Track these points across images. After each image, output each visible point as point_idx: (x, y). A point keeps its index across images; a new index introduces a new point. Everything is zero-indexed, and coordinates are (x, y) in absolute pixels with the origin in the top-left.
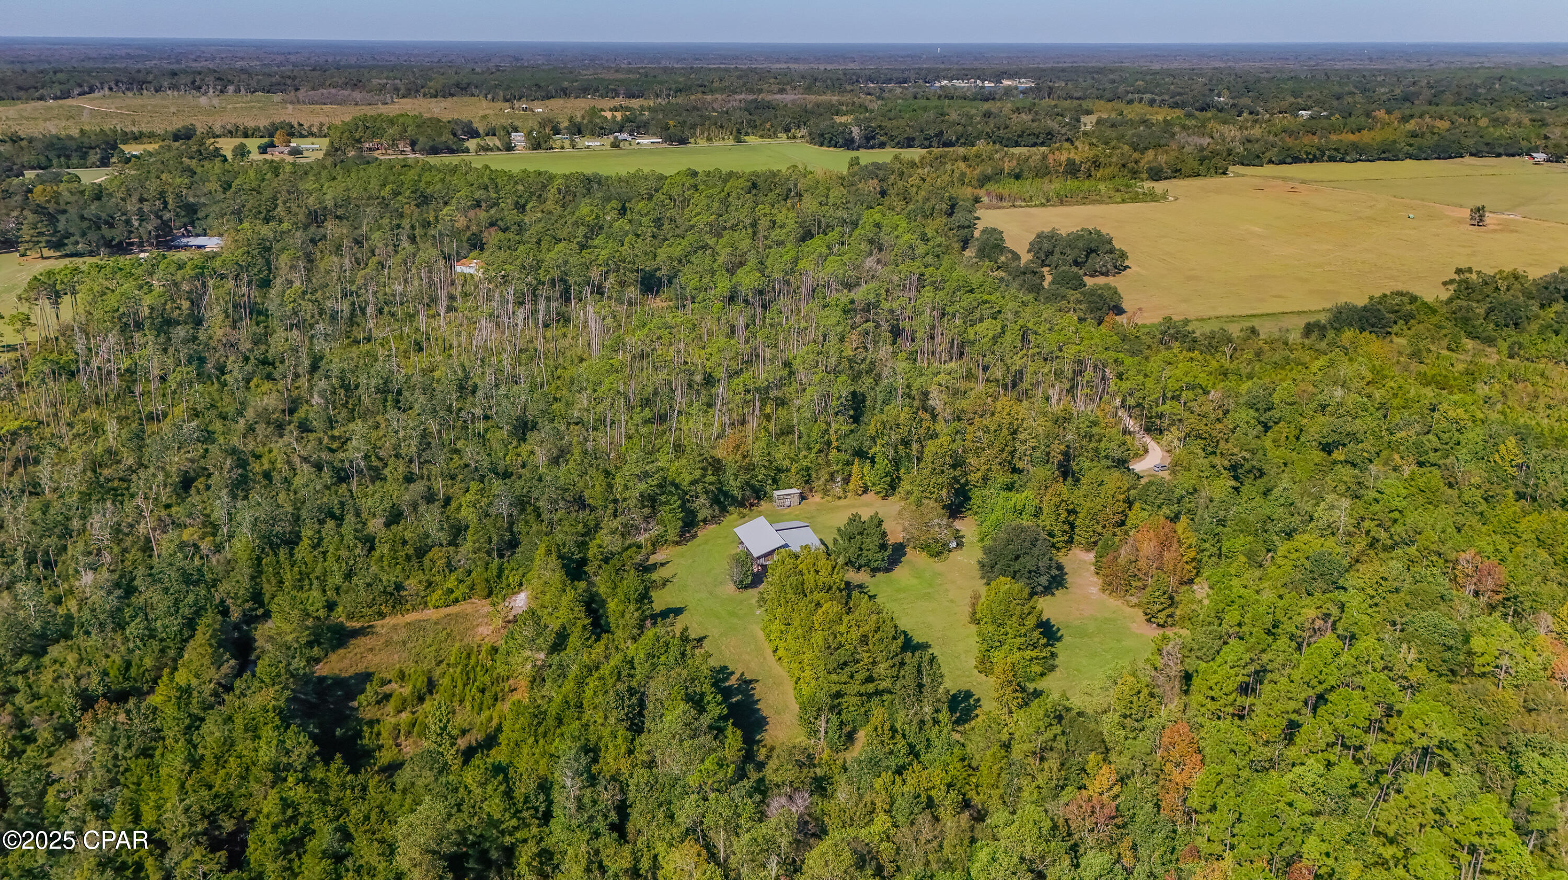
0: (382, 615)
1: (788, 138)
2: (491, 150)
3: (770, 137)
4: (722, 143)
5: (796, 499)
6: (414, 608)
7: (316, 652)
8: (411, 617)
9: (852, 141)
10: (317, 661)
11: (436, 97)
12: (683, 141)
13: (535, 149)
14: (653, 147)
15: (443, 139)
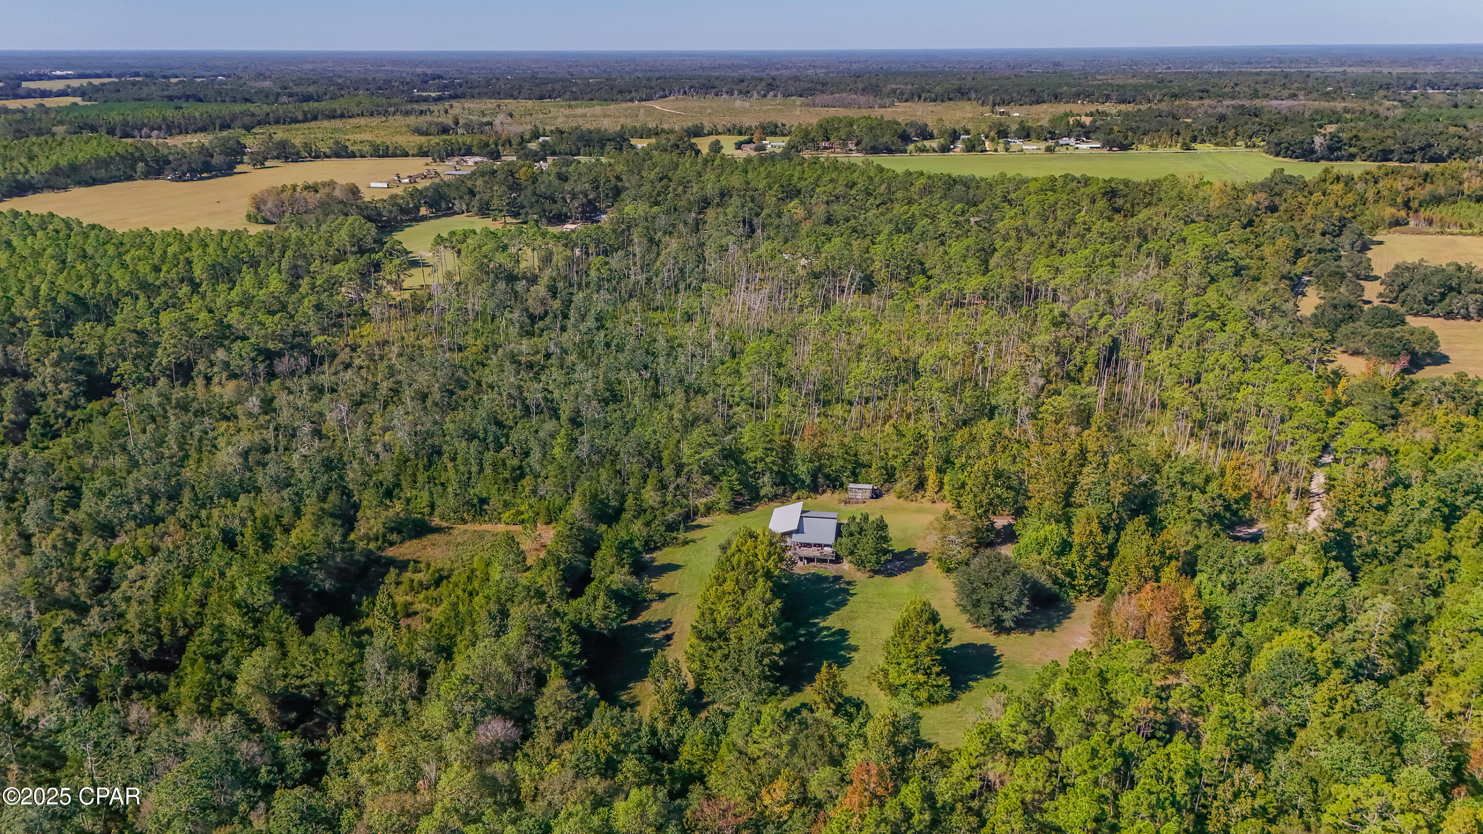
0: (464, 521)
1: (1247, 147)
2: (928, 151)
3: (1226, 145)
4: (1167, 150)
5: (868, 494)
6: (490, 520)
7: (394, 537)
8: (485, 527)
9: (1313, 151)
10: (392, 544)
11: (935, 101)
12: (1124, 147)
13: (969, 151)
14: (1094, 151)
15: (885, 140)
